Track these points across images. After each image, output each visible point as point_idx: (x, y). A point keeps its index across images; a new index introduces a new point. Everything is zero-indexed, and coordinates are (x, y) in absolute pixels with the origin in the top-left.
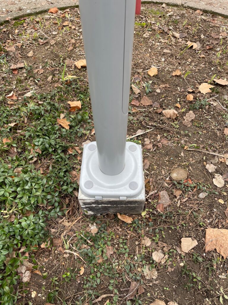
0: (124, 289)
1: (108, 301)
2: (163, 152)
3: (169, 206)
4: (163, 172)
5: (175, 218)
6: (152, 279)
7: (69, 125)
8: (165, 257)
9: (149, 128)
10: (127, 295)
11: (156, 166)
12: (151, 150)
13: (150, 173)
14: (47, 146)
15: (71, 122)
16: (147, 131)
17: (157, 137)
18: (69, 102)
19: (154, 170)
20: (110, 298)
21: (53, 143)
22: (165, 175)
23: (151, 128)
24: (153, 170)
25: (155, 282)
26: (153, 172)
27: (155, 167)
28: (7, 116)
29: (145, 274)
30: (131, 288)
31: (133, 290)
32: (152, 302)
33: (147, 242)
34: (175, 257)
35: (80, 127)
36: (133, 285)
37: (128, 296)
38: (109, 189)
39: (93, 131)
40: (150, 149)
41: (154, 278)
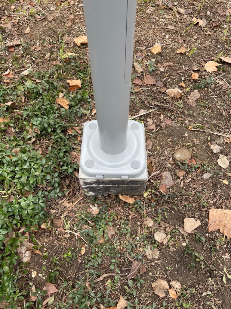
0: (126, 269)
1: (109, 281)
2: (167, 132)
3: (172, 186)
4: (166, 153)
5: (178, 199)
6: (154, 258)
7: (68, 104)
8: (167, 237)
9: (152, 108)
10: (128, 274)
11: (159, 147)
12: (154, 131)
13: (152, 153)
14: (46, 125)
15: (71, 101)
16: (150, 111)
17: (161, 117)
18: (68, 81)
19: (157, 151)
20: (112, 277)
21: (52, 122)
22: (168, 156)
23: (154, 108)
24: (156, 150)
25: (156, 262)
26: (156, 153)
27: (158, 147)
28: (3, 95)
29: (147, 254)
30: (133, 267)
31: (135, 269)
32: (154, 281)
33: (150, 222)
34: (177, 237)
35: (80, 107)
36: (135, 265)
38: (110, 168)
39: (93, 111)
40: (153, 130)
41: (156, 257)
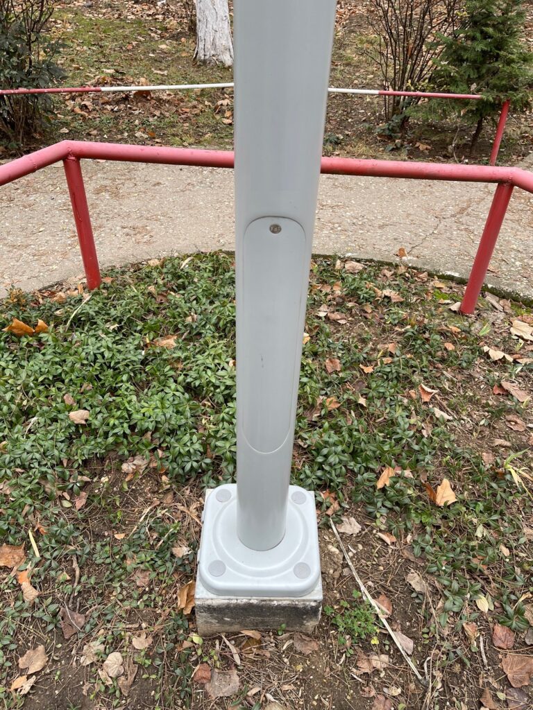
0: (78, 604)
1: (68, 578)
2: (349, 698)
3: (206, 695)
4: (286, 687)
5: (178, 706)
6: (81, 656)
7: (385, 485)
8: (109, 679)
9: (423, 669)
10: (69, 608)
11: (301, 670)
12: (354, 670)
13: (284, 652)
14: (325, 451)
15: (392, 486)
16: (409, 660)
17: (394, 688)
18: (446, 482)
19: (290, 664)
20: (71, 581)
21: (332, 459)
22: (280, 692)
23: (423, 674)
24: (293, 662)
25: (75, 659)
26: (286, 660)
27: (300, 668)
29: (92, 644)
30: (76, 615)
31: (73, 618)
32: (46, 650)
33: (141, 643)
34: (105, 701)
35: (386, 507)
36: (80, 620)
37: (67, 609)
39: (388, 536)
40: (357, 667)
41: (82, 659)
